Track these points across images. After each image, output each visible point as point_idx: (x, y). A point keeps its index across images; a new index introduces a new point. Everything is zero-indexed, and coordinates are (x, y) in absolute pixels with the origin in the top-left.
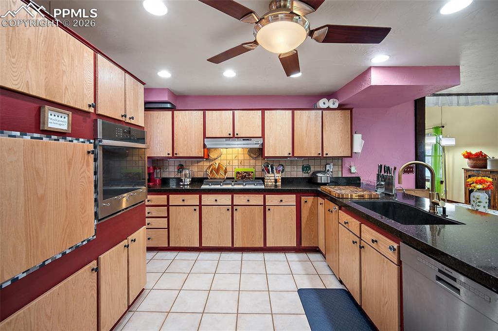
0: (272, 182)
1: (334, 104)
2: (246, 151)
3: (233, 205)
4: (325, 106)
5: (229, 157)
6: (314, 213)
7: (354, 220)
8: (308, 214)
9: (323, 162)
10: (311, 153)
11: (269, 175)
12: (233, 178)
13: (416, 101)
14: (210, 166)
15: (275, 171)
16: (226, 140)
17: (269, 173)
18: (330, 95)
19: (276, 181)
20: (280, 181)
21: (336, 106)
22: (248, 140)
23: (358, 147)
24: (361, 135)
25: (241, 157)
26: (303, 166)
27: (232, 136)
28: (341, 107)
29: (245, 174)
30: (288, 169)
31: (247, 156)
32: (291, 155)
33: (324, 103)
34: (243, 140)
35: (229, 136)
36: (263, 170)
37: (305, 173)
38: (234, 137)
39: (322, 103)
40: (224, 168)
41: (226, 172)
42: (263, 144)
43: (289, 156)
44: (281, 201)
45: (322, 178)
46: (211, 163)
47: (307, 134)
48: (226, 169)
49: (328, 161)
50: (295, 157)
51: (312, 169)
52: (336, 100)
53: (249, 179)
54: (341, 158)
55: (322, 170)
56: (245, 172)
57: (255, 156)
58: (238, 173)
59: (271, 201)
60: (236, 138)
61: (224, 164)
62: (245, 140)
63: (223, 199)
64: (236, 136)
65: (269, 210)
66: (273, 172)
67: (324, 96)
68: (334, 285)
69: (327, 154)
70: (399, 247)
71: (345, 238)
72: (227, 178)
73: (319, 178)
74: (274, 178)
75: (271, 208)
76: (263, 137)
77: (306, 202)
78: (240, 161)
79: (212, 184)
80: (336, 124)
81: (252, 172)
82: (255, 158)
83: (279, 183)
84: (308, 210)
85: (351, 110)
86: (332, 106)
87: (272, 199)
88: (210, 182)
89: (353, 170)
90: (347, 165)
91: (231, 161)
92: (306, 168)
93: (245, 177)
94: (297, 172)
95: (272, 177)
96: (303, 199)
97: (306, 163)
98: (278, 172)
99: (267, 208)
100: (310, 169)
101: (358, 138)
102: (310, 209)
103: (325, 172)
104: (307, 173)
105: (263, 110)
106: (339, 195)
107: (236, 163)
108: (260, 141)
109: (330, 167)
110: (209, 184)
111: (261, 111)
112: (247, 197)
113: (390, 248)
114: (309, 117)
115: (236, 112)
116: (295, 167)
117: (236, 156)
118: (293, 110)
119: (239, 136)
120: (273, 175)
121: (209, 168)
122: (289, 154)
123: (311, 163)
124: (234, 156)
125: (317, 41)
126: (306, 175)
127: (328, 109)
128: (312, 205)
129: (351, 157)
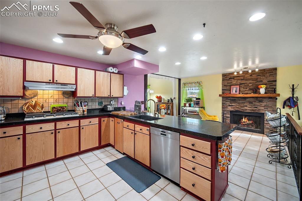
0: (81, 112)
1: (116, 70)
2: (60, 93)
3: (56, 129)
4: (112, 71)
5: (46, 96)
6: (108, 126)
7: (131, 124)
8: (105, 127)
9: (109, 100)
10: (105, 95)
11: (79, 108)
12: (50, 112)
13: (145, 75)
14: (26, 104)
15: (83, 105)
16: (46, 84)
17: (79, 107)
18: (114, 66)
19: (84, 111)
20: (86, 111)
21: (117, 72)
22: (65, 85)
23: (126, 92)
24: (127, 87)
25: (56, 97)
26: (99, 102)
27: (51, 81)
28: (119, 73)
29: (60, 108)
30: (90, 104)
31: (61, 96)
32: (94, 96)
33: (111, 70)
34: (61, 85)
35: (49, 81)
36: (75, 105)
37: (100, 106)
38: (53, 82)
39: (110, 69)
40: (41, 105)
41: (42, 107)
42: (76, 89)
43: (93, 96)
44: (90, 122)
45: (110, 108)
46: (27, 101)
47: (102, 85)
48: (43, 105)
49: (112, 99)
50: (96, 97)
51: (104, 104)
52: (116, 69)
53: (63, 111)
54: (117, 98)
55: (108, 104)
56: (60, 107)
57: (67, 96)
58: (54, 108)
59: (84, 123)
60: (55, 83)
61: (41, 102)
62: (62, 85)
63: (48, 127)
64: (55, 82)
65: (83, 128)
66: (82, 106)
67: (111, 65)
68: (121, 156)
69: (113, 96)
70: (150, 129)
71: (127, 133)
72: (44, 112)
73: (108, 108)
74: (82, 110)
75: (84, 127)
76: (76, 84)
77: (104, 121)
78: (55, 100)
79: (35, 117)
80: (117, 80)
81: (66, 107)
82: (68, 98)
83: (86, 113)
84: (105, 125)
85: (123, 75)
86: (115, 72)
87: (84, 122)
88: (34, 115)
89: (123, 103)
90: (120, 101)
91: (47, 100)
92: (100, 103)
93: (60, 110)
94: (95, 106)
95: (81, 109)
96: (102, 119)
97: (100, 101)
98: (85, 106)
99: (81, 127)
100: (102, 103)
101: (125, 88)
102: (106, 125)
103: (110, 105)
104: (101, 106)
105: (77, 68)
106: (123, 115)
107: (51, 100)
108: (74, 87)
109: (113, 102)
110: (32, 117)
111: (75, 68)
112: (67, 122)
113: (147, 130)
114: (104, 76)
115: (55, 65)
116: (94, 103)
117: (52, 96)
118: (95, 70)
119: (58, 82)
120: (82, 108)
121: (26, 105)
122: (93, 95)
123: (103, 100)
124: (50, 96)
125: (125, 47)
126: (100, 107)
127: (113, 73)
128: (107, 122)
129: (123, 97)
